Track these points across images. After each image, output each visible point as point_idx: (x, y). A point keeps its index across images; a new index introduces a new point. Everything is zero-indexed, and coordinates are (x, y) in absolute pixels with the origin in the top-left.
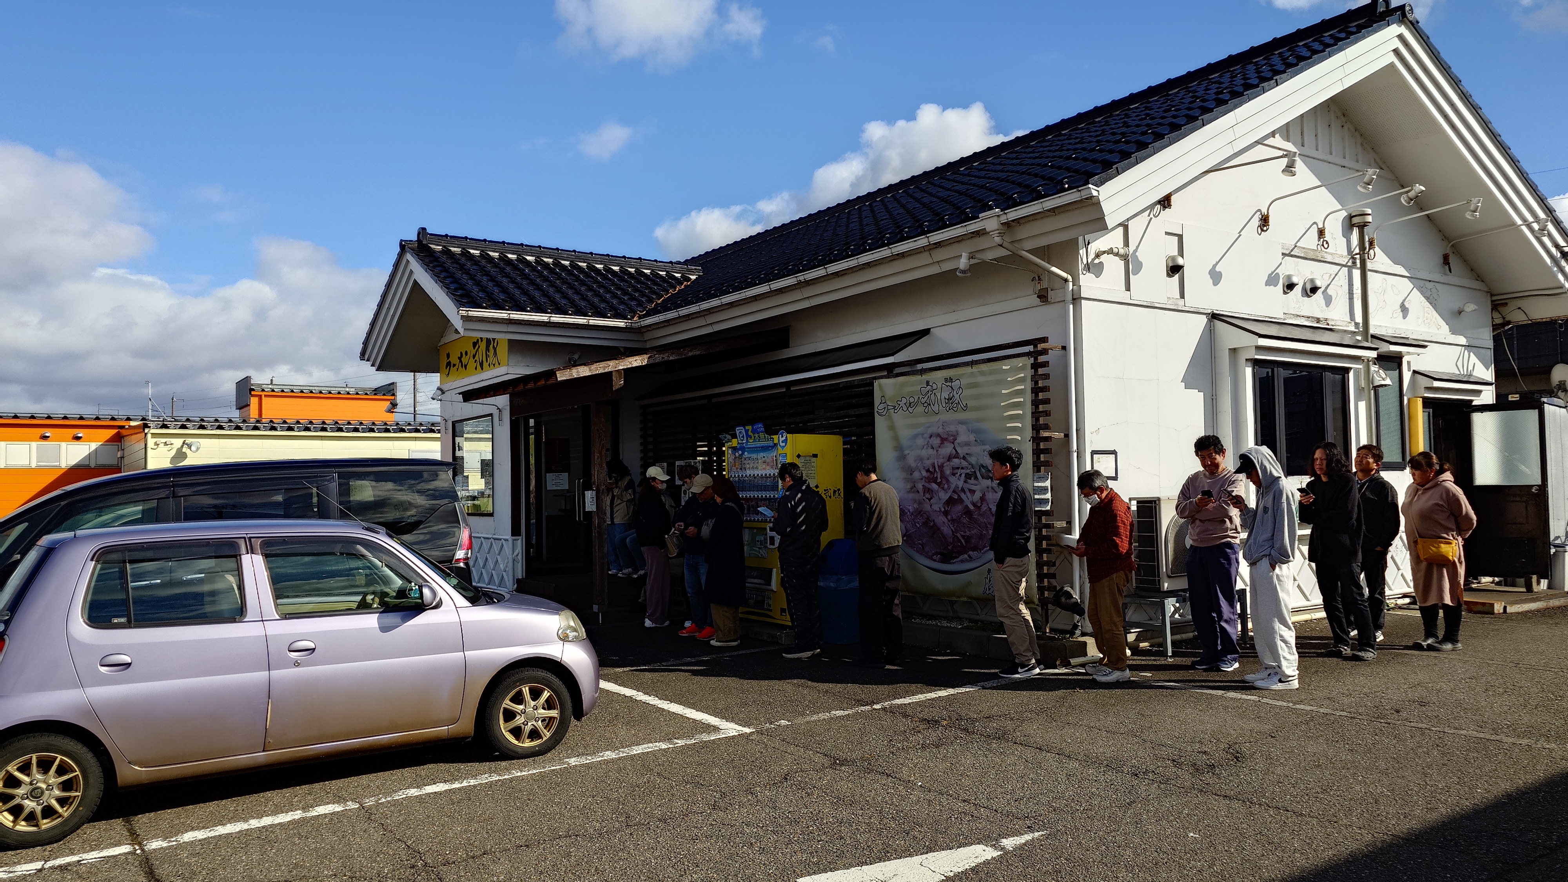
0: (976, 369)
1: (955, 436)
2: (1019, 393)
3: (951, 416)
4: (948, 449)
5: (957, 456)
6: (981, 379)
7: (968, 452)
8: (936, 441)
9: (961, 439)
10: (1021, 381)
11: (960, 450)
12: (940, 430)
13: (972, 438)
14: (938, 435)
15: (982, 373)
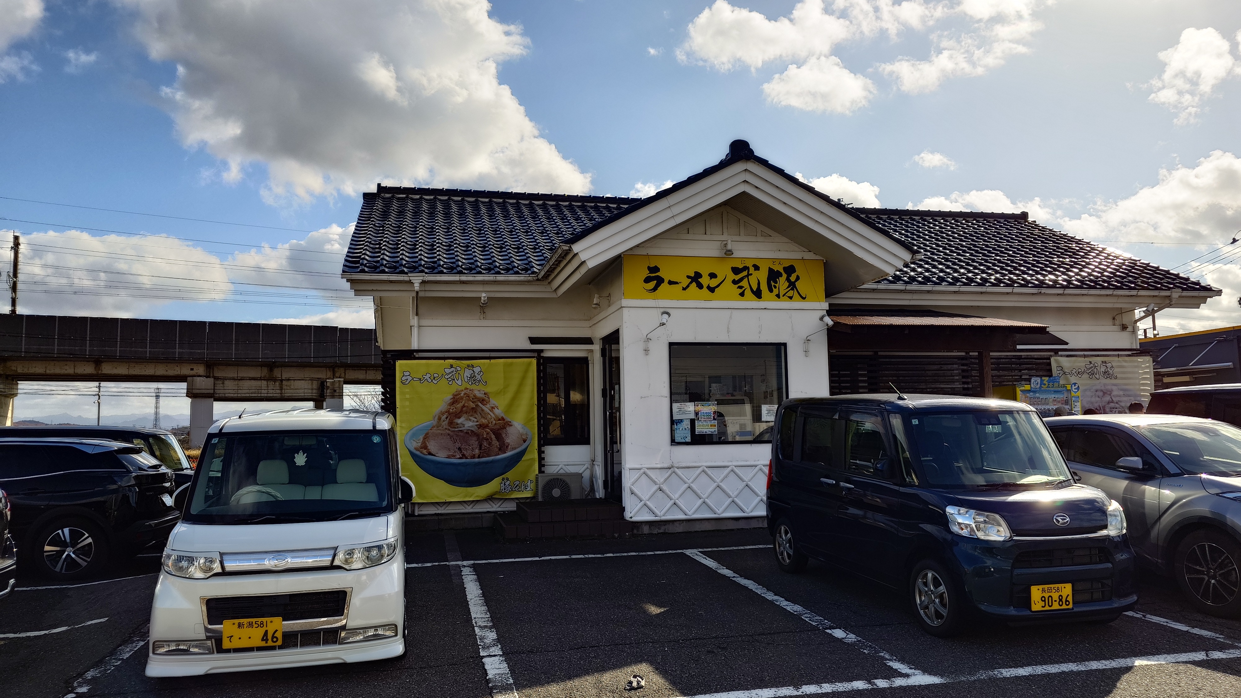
0: (1120, 359)
1: (1111, 391)
2: (1146, 373)
3: (1108, 381)
4: (1107, 398)
5: (1112, 402)
6: (1124, 364)
7: (1119, 400)
8: (1101, 394)
9: (1114, 393)
10: (1147, 367)
11: (1114, 399)
12: (1103, 388)
13: (1121, 393)
14: (1102, 391)
15: (1126, 361)
